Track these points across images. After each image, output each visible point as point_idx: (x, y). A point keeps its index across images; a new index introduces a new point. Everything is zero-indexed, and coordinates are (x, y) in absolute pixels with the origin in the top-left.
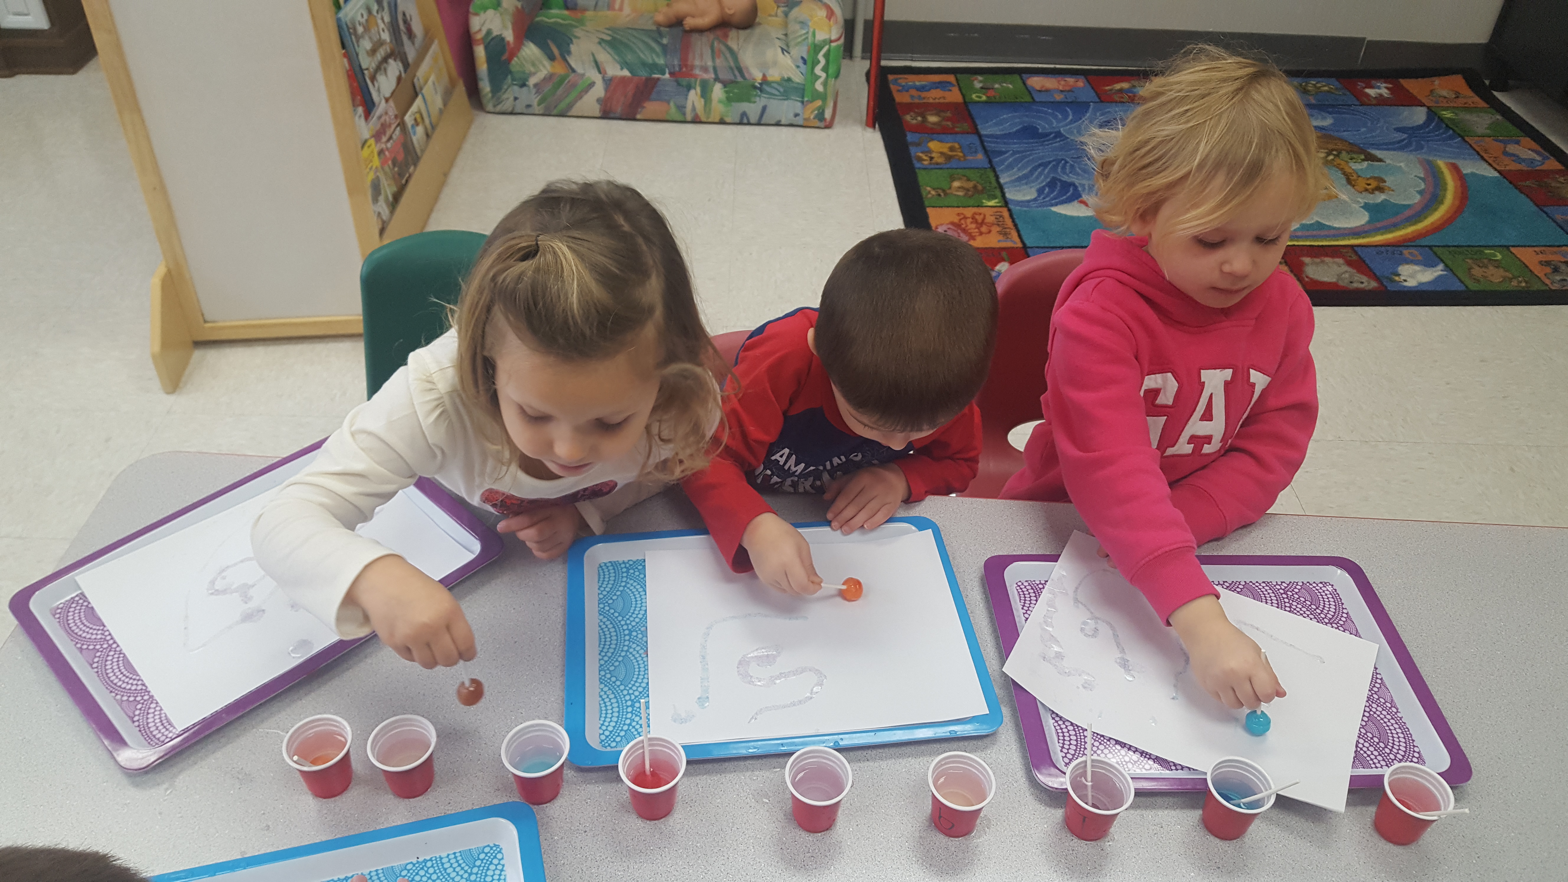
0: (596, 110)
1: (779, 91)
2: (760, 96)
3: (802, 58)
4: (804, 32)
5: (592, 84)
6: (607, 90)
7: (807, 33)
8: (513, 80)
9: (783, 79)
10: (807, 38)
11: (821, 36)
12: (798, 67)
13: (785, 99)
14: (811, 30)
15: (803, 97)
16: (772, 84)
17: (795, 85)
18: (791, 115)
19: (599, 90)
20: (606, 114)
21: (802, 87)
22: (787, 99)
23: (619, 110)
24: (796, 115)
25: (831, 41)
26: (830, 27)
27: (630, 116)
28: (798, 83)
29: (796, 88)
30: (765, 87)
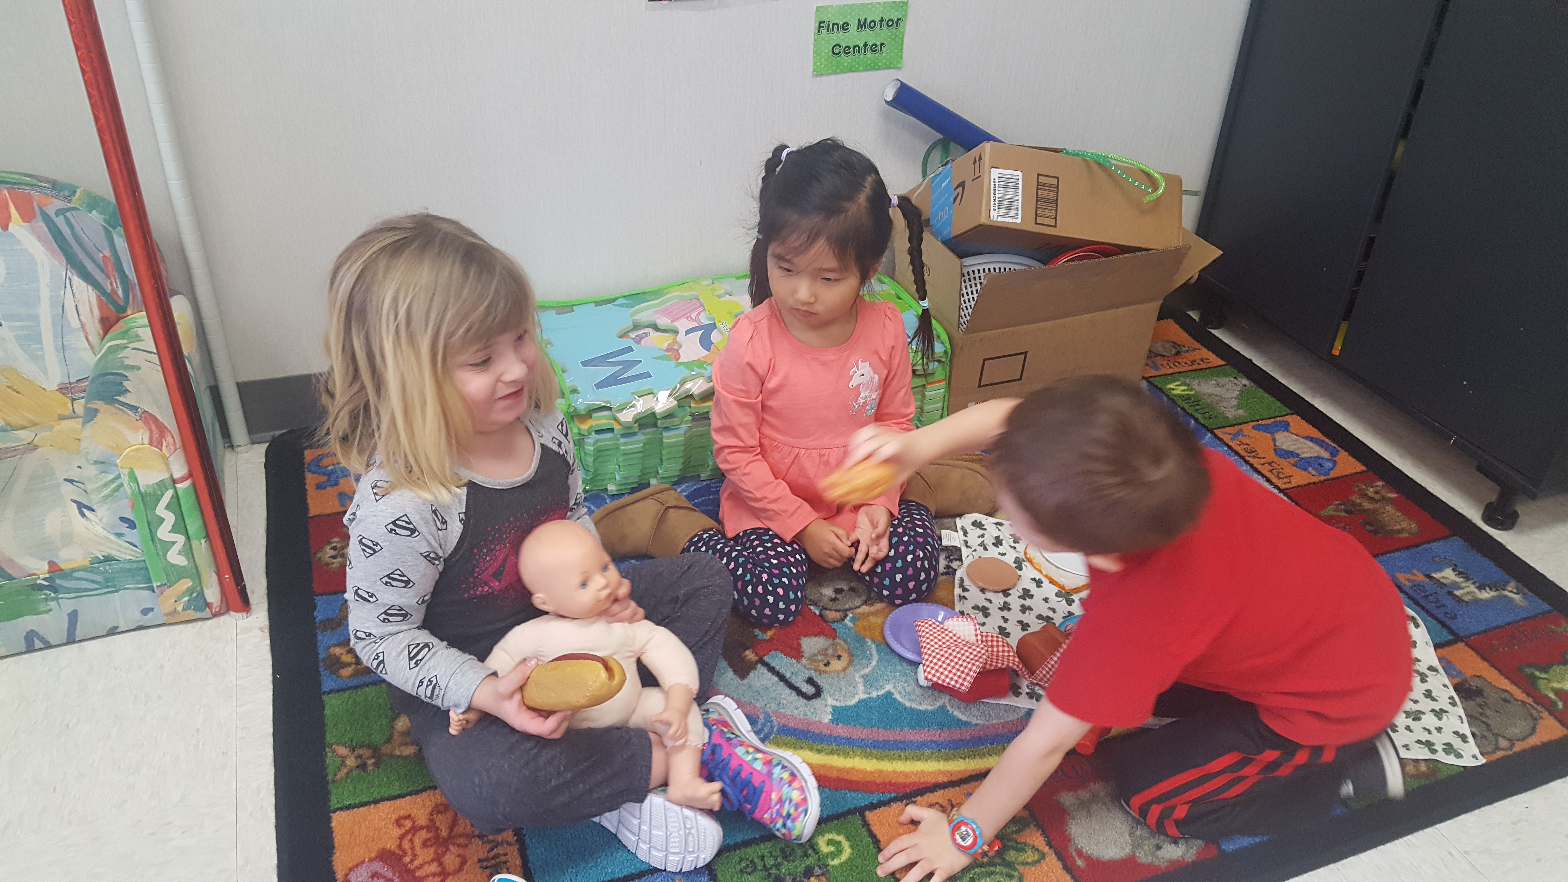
1: (93, 581)
2: (56, 599)
3: (123, 519)
4: (111, 477)
7: (119, 477)
9: (96, 561)
10: (122, 485)
11: (149, 478)
12: (119, 535)
13: (110, 592)
14: (126, 471)
15: (149, 580)
16: (75, 575)
17: (127, 566)
18: (137, 614)
21: (141, 565)
22: (116, 591)
24: (145, 611)
25: (174, 482)
26: (165, 458)
28: (129, 561)
29: (129, 570)
30: (58, 581)
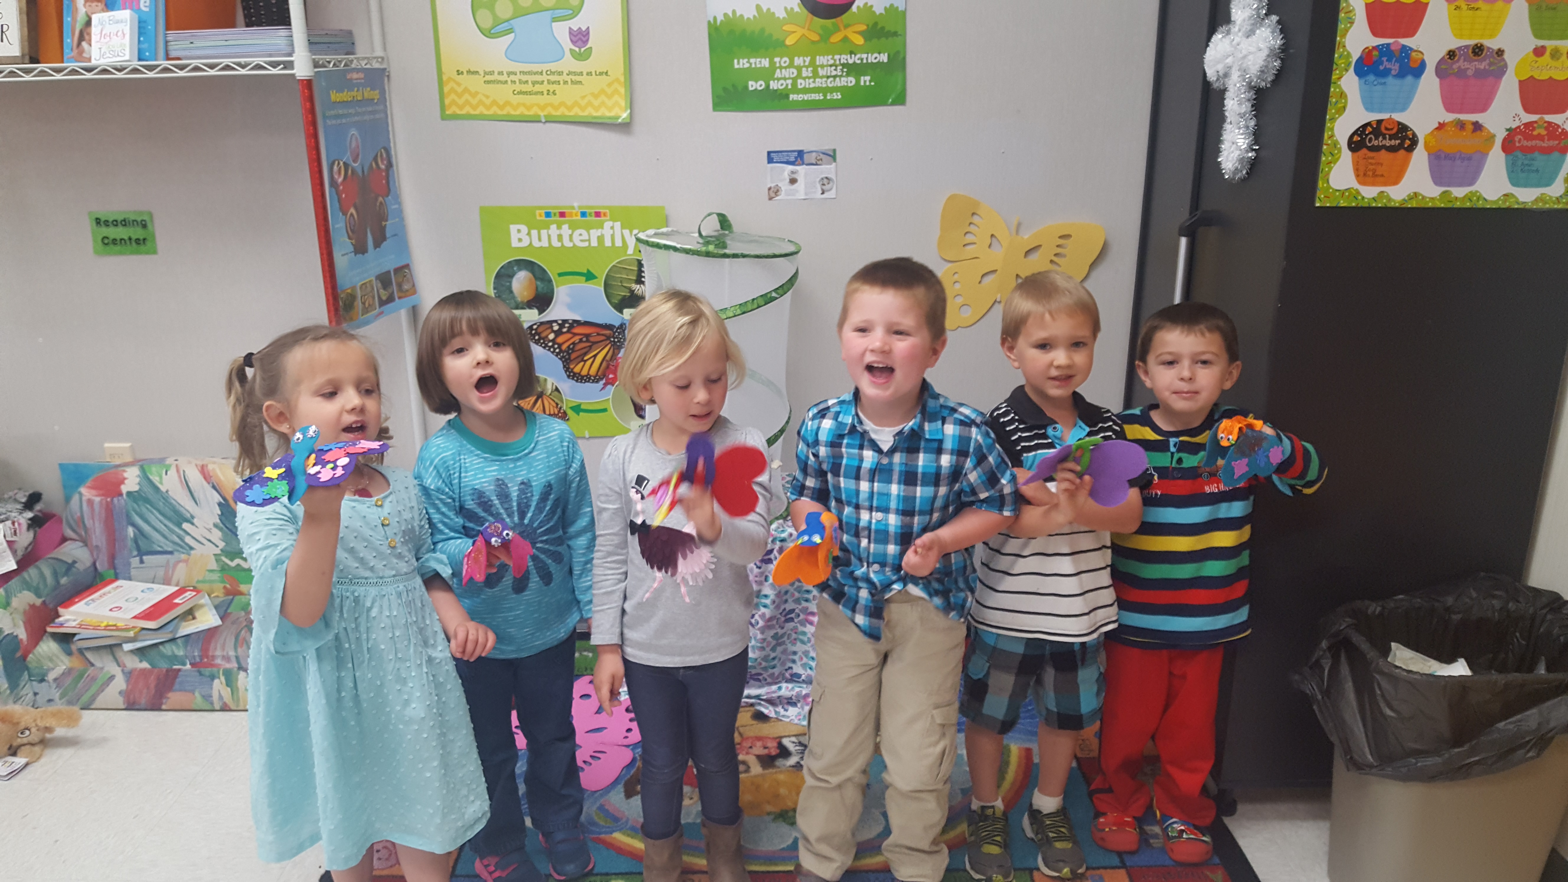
0: (120, 702)
5: (112, 678)
6: (128, 682)
8: (30, 676)
19: (120, 683)
20: (131, 706)
23: (143, 702)
27: (155, 706)
